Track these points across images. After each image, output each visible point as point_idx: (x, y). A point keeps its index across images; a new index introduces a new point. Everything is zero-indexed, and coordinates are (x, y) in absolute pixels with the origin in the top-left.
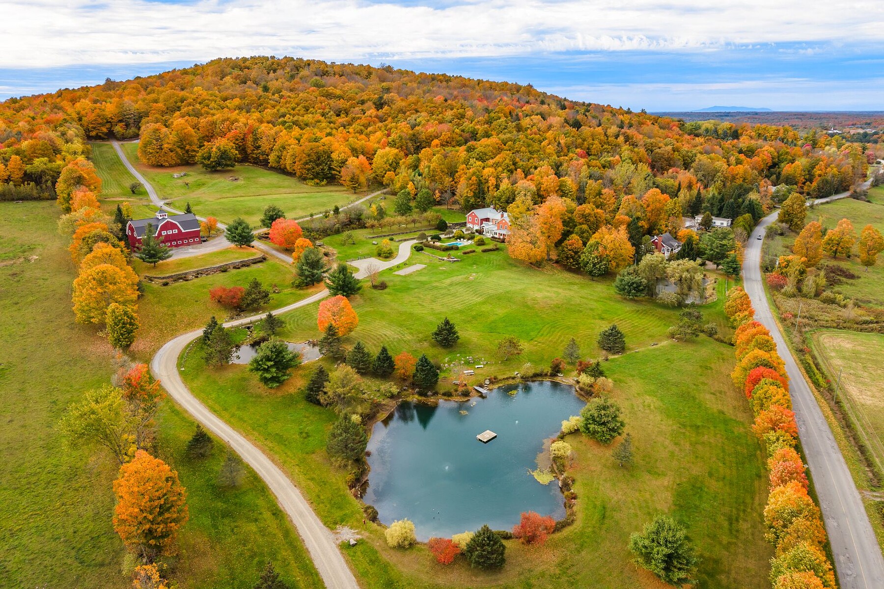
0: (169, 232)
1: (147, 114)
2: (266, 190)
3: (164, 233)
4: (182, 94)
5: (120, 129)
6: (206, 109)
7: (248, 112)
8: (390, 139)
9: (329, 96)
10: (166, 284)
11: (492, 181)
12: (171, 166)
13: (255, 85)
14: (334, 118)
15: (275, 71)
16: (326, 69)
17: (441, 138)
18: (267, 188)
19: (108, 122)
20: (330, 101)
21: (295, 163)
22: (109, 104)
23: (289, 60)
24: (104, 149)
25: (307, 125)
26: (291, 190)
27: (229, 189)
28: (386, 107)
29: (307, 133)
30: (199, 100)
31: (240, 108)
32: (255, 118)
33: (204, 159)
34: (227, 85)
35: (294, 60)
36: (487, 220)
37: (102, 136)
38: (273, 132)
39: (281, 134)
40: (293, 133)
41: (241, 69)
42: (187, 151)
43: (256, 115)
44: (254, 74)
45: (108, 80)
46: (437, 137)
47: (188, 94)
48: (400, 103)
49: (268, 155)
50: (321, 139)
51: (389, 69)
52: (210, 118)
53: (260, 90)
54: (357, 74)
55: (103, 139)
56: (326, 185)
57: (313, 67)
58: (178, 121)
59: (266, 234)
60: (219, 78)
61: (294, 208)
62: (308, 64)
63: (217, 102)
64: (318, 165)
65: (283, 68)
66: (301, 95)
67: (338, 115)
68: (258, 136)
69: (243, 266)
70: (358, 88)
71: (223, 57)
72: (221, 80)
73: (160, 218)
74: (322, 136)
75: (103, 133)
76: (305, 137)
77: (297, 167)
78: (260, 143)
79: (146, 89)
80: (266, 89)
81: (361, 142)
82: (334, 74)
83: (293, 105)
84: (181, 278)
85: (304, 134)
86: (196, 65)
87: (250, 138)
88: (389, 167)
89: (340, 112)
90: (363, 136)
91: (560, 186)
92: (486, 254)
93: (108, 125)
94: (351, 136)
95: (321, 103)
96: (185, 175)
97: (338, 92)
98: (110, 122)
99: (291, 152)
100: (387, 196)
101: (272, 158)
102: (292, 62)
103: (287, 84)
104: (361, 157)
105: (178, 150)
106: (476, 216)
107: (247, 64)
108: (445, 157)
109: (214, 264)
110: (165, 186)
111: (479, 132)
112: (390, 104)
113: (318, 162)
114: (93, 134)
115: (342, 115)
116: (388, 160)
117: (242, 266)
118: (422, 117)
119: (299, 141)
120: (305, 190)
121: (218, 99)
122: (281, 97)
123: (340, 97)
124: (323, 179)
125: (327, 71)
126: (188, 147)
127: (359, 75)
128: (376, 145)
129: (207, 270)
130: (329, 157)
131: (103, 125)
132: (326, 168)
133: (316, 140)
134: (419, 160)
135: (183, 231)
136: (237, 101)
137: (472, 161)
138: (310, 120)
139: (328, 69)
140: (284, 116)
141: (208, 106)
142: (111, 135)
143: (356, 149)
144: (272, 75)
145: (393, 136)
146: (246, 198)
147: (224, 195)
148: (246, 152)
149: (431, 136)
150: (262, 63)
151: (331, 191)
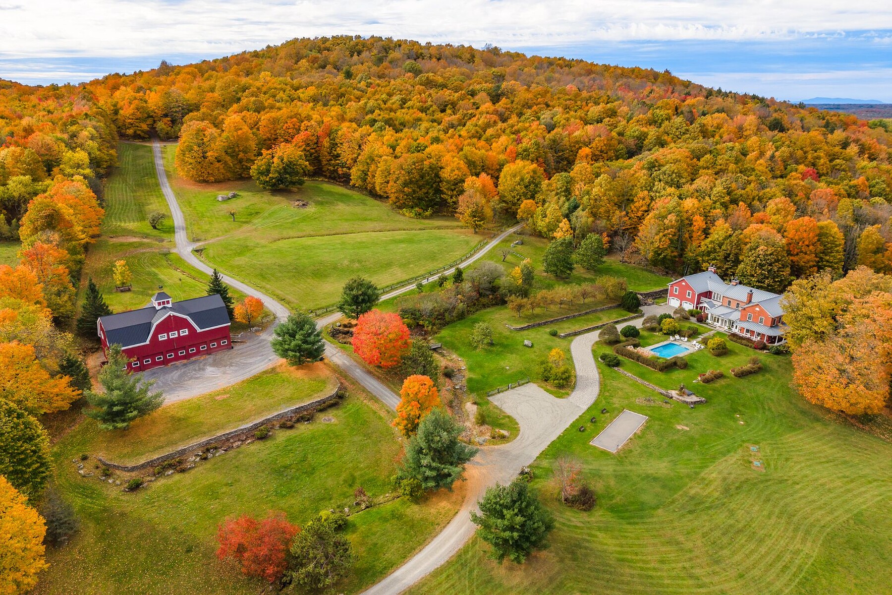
0: (174, 335)
1: (197, 108)
2: (346, 226)
3: (162, 337)
4: (244, 80)
5: (164, 126)
6: (270, 101)
7: (325, 105)
8: (520, 148)
9: (429, 84)
10: (135, 487)
11: (699, 222)
12: (218, 182)
13: (335, 71)
14: (438, 115)
15: (359, 53)
16: (420, 51)
17: (593, 145)
18: (347, 220)
19: (150, 117)
20: (431, 91)
21: (388, 182)
22: (153, 93)
23: (376, 40)
24: (141, 153)
25: (403, 124)
26: (382, 225)
27: (293, 223)
28: (504, 100)
29: (406, 138)
30: (264, 89)
31: (315, 100)
32: (333, 113)
33: (262, 173)
34: (302, 69)
35: (383, 41)
36: (708, 294)
37: (142, 134)
38: (357, 135)
39: (370, 138)
40: (385, 138)
41: (320, 51)
42: (241, 161)
43: (336, 110)
44: (333, 56)
45: (164, 63)
46: (587, 144)
47: (251, 81)
48: (523, 94)
49: (349, 169)
50: (426, 147)
51: (495, 51)
52: (274, 114)
53: (341, 76)
54: (457, 57)
55: (143, 139)
56: (431, 217)
57: (405, 49)
58: (232, 118)
59: (345, 326)
60: (294, 61)
61: (389, 265)
62: (399, 44)
63: (287, 92)
64: (420, 188)
65: (369, 50)
66: (392, 82)
67: (443, 111)
68: (337, 141)
69: (301, 420)
70: (463, 74)
71: (300, 37)
72: (296, 63)
73: (158, 308)
74: (426, 143)
75: (142, 131)
76: (403, 143)
77: (392, 188)
78: (339, 151)
79: (202, 75)
80: (349, 75)
81: (478, 151)
82: (430, 57)
83: (384, 96)
84: (170, 466)
85: (401, 139)
86: (268, 47)
87: (326, 143)
88: (524, 190)
89: (446, 106)
90: (482, 143)
91: (820, 235)
92: (743, 382)
93: (150, 121)
94: (466, 143)
95: (420, 94)
96: (234, 196)
97: (440, 80)
98: (152, 117)
99: (382, 166)
100: (526, 238)
101: (355, 173)
102: (380, 43)
103: (374, 69)
104: (483, 175)
105: (228, 158)
106: (688, 287)
107: (328, 44)
108: (614, 177)
109: (243, 419)
110: (203, 216)
111: (649, 137)
112: (510, 95)
113: (421, 183)
114: (130, 132)
115: (449, 111)
116: (522, 180)
117: (298, 421)
118: (558, 113)
119: (394, 150)
120: (402, 226)
121: (288, 88)
122: (369, 85)
123: (444, 86)
124: (428, 207)
125: (421, 54)
126: (241, 155)
127: (461, 58)
128: (502, 157)
129: (227, 438)
130: (437, 176)
131: (144, 120)
132: (431, 192)
133: (419, 149)
134: (570, 182)
135: (199, 330)
136: (312, 91)
137: (658, 186)
138: (407, 117)
139: (423, 51)
140: (372, 112)
141: (274, 96)
142: (152, 135)
143: (474, 162)
144: (355, 57)
145: (525, 144)
146: (316, 241)
147: (285, 233)
148: (320, 161)
149: (577, 142)
150: (345, 44)
151: (439, 228)
